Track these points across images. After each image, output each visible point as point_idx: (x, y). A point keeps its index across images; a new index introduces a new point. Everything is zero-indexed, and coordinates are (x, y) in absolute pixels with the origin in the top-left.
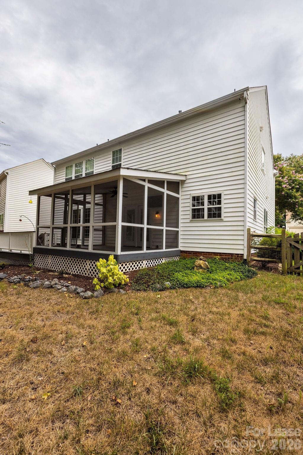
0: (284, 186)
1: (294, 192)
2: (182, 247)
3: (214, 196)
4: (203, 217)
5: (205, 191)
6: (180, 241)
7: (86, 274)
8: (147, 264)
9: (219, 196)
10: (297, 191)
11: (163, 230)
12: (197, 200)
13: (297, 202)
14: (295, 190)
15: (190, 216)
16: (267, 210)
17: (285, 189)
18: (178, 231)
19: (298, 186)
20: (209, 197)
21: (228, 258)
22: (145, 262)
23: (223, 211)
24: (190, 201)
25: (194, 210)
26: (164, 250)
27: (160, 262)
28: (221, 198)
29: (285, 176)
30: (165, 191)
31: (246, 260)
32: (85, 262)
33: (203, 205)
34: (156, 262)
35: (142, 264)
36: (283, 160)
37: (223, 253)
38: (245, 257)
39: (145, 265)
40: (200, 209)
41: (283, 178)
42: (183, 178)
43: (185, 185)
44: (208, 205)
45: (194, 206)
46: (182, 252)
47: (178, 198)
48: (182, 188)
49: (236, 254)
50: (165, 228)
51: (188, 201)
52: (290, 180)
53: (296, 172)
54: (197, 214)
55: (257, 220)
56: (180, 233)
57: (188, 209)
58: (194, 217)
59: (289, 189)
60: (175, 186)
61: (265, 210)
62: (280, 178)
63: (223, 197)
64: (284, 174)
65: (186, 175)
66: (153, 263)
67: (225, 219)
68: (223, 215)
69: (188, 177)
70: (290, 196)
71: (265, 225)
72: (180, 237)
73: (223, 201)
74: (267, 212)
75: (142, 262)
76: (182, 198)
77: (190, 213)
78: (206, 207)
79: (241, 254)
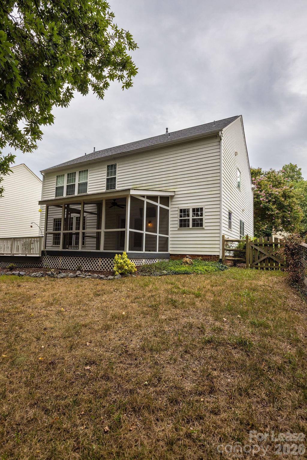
0: (261, 199)
1: (270, 205)
2: (171, 251)
3: (198, 210)
4: (189, 226)
5: (190, 205)
6: (170, 246)
7: (98, 269)
8: (145, 262)
9: (202, 209)
10: (273, 204)
11: (156, 236)
12: (184, 212)
13: (273, 214)
14: (271, 203)
15: (178, 226)
16: (243, 221)
17: (262, 202)
18: (168, 238)
19: (274, 200)
20: (194, 210)
21: (208, 259)
22: (144, 260)
23: (204, 221)
24: (178, 212)
25: (181, 221)
26: (157, 252)
27: (155, 261)
28: (202, 211)
29: (262, 190)
30: (159, 205)
31: (221, 260)
32: (97, 260)
33: (189, 216)
34: (152, 262)
35: (142, 262)
36: (263, 174)
37: (204, 255)
38: (221, 258)
39: (144, 263)
40: (186, 219)
41: (261, 191)
42: (172, 194)
43: (174, 200)
44: (193, 217)
45: (181, 216)
46: (171, 255)
47: (168, 210)
48: (171, 202)
49: (214, 255)
50: (158, 235)
51: (177, 212)
52: (268, 193)
53: (273, 187)
54: (183, 224)
55: (233, 230)
56: (170, 239)
57: (176, 219)
58: (181, 226)
59: (267, 202)
60: (166, 200)
61: (241, 221)
62: (259, 192)
63: (204, 211)
64: (262, 188)
65: (175, 192)
66: (149, 262)
67: (206, 228)
68: (204, 225)
69: (177, 193)
70: (267, 209)
71: (241, 233)
72: (170, 243)
73: (204, 214)
74: (243, 223)
75: (142, 260)
76: (171, 210)
77: (178, 222)
78: (191, 218)
79: (218, 255)
